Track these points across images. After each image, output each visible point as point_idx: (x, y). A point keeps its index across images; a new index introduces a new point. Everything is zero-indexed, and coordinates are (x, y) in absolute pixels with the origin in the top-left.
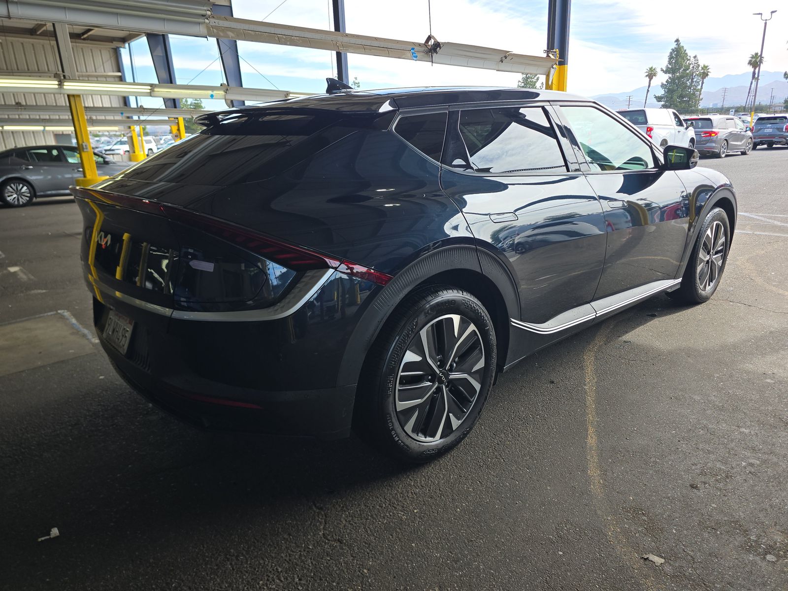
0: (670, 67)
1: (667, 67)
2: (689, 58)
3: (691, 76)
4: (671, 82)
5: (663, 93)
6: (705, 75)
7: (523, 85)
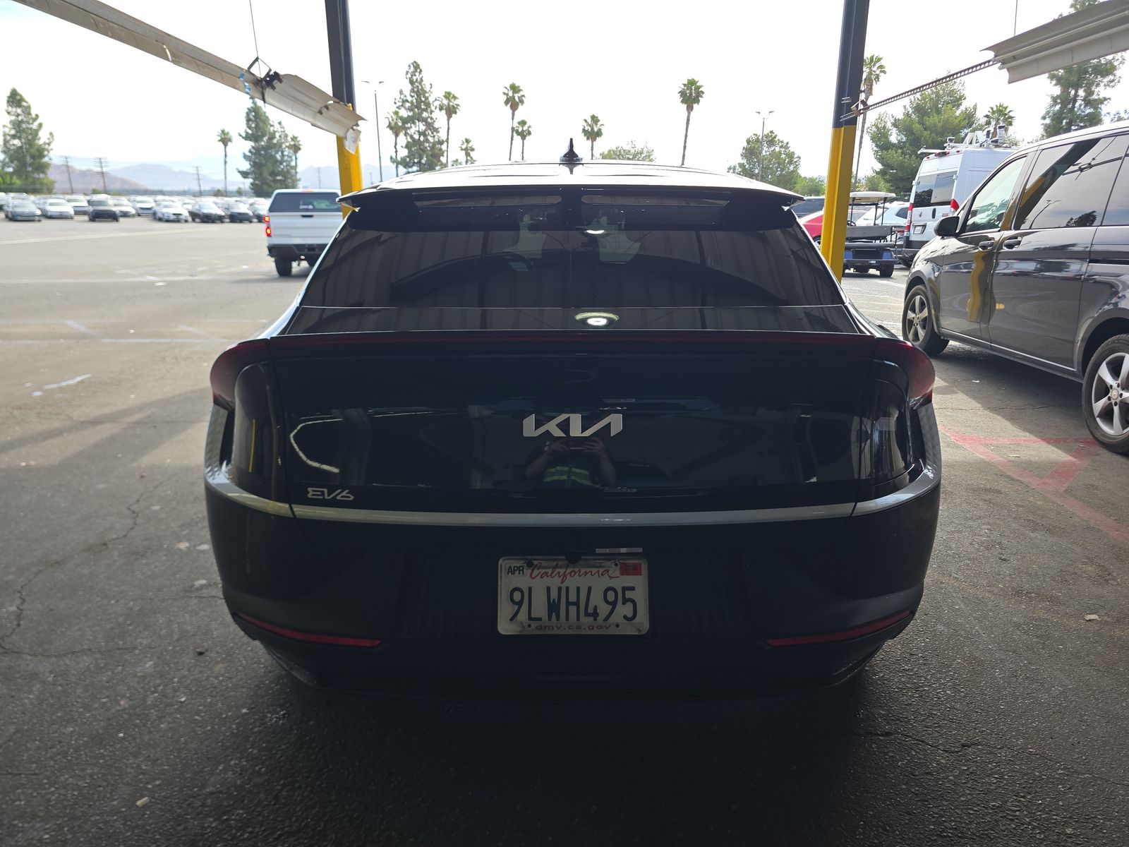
0: (250, 132)
1: (247, 133)
2: (272, 124)
3: (278, 147)
4: (256, 152)
5: (249, 167)
6: (296, 148)
7: (13, 132)
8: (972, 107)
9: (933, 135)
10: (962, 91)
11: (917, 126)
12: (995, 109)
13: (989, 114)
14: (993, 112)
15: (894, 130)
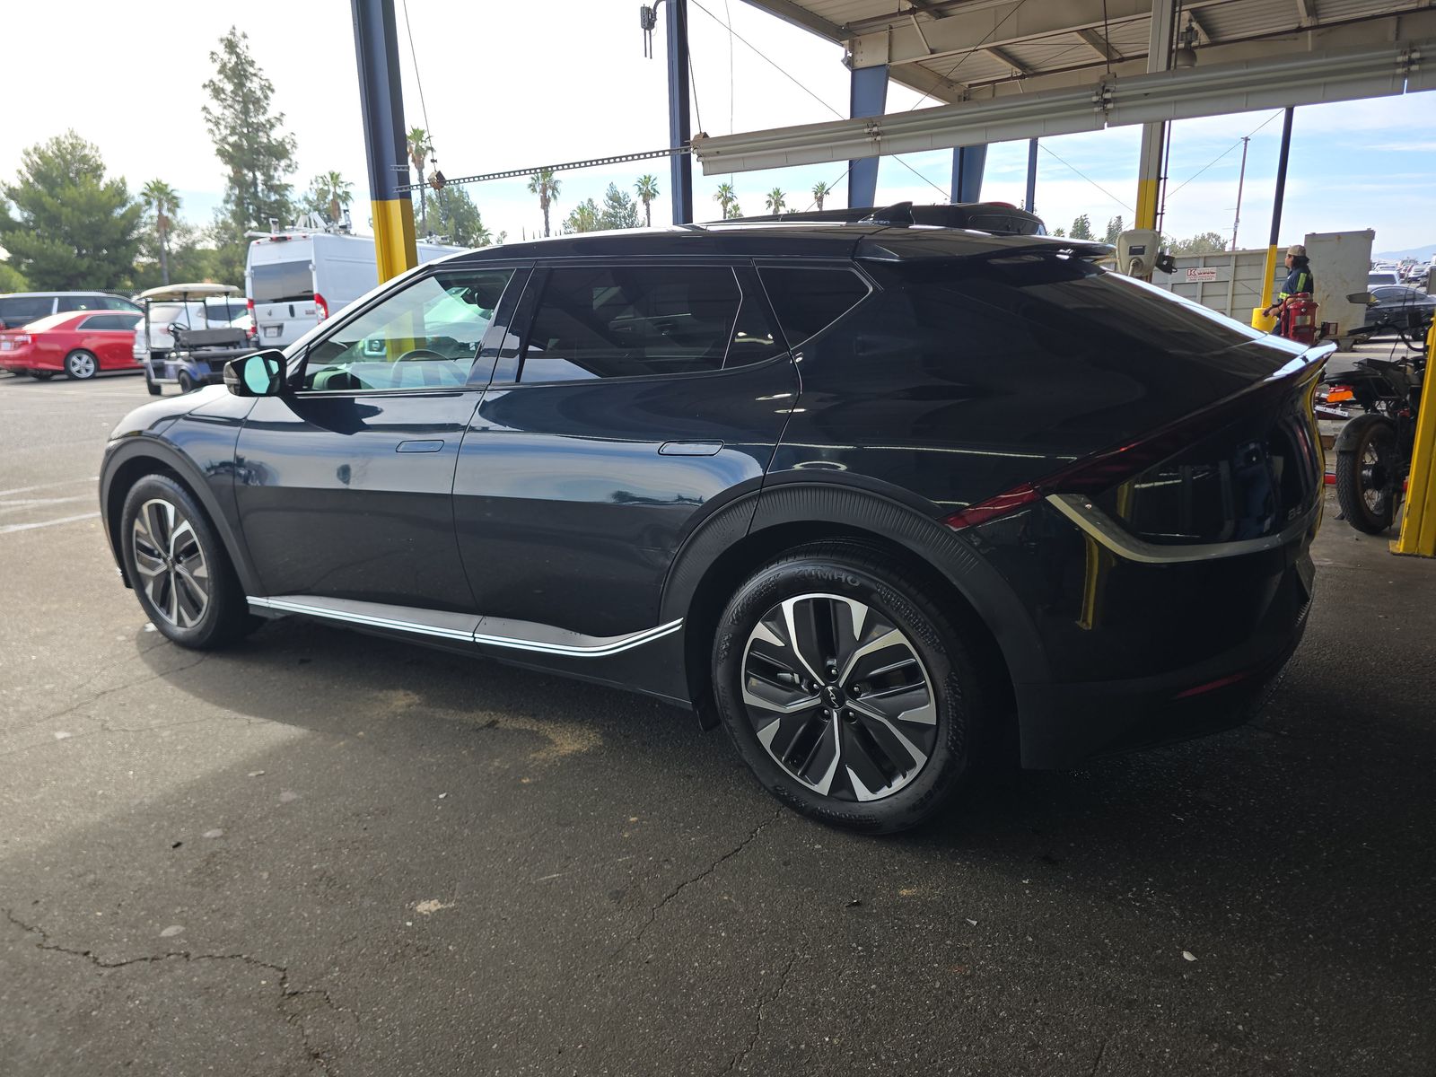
8: (118, 180)
9: (77, 213)
10: (98, 158)
11: (47, 200)
12: (152, 185)
13: (145, 191)
14: (151, 190)
15: (13, 203)
